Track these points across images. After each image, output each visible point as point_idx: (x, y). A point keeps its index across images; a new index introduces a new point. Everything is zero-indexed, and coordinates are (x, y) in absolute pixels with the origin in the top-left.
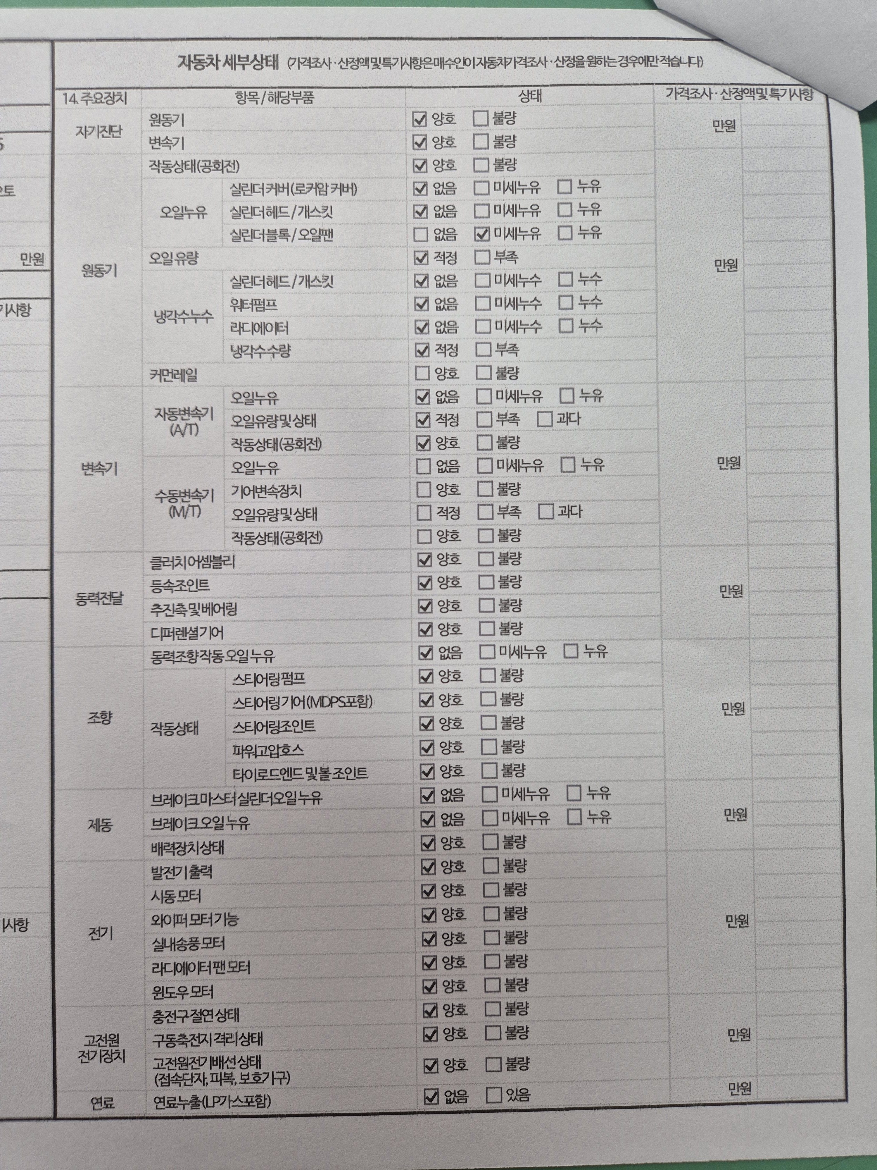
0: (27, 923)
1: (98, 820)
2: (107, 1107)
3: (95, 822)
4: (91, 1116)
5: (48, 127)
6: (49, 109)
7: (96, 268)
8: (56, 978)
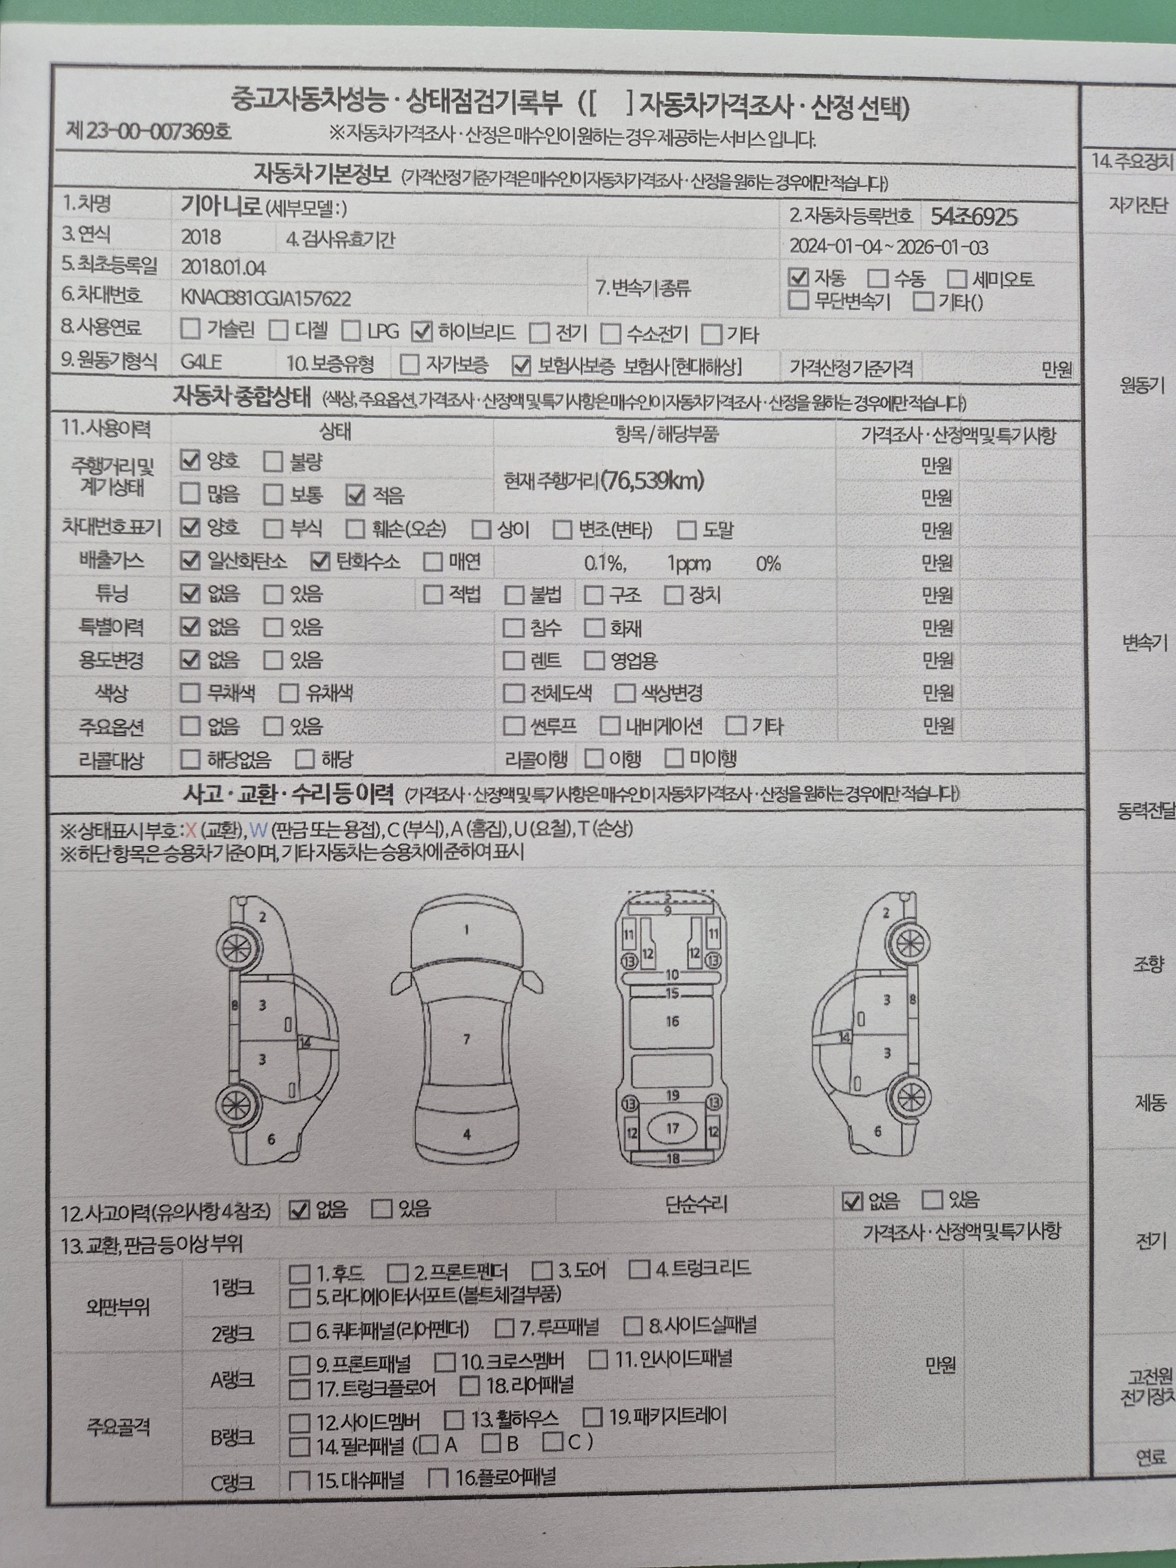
0: (1059, 1228)
1: (1148, 1096)
2: (1157, 1462)
3: (1144, 1099)
4: (1136, 1475)
5: (1075, 197)
6: (1075, 172)
7: (1138, 382)
8: (1095, 1298)
